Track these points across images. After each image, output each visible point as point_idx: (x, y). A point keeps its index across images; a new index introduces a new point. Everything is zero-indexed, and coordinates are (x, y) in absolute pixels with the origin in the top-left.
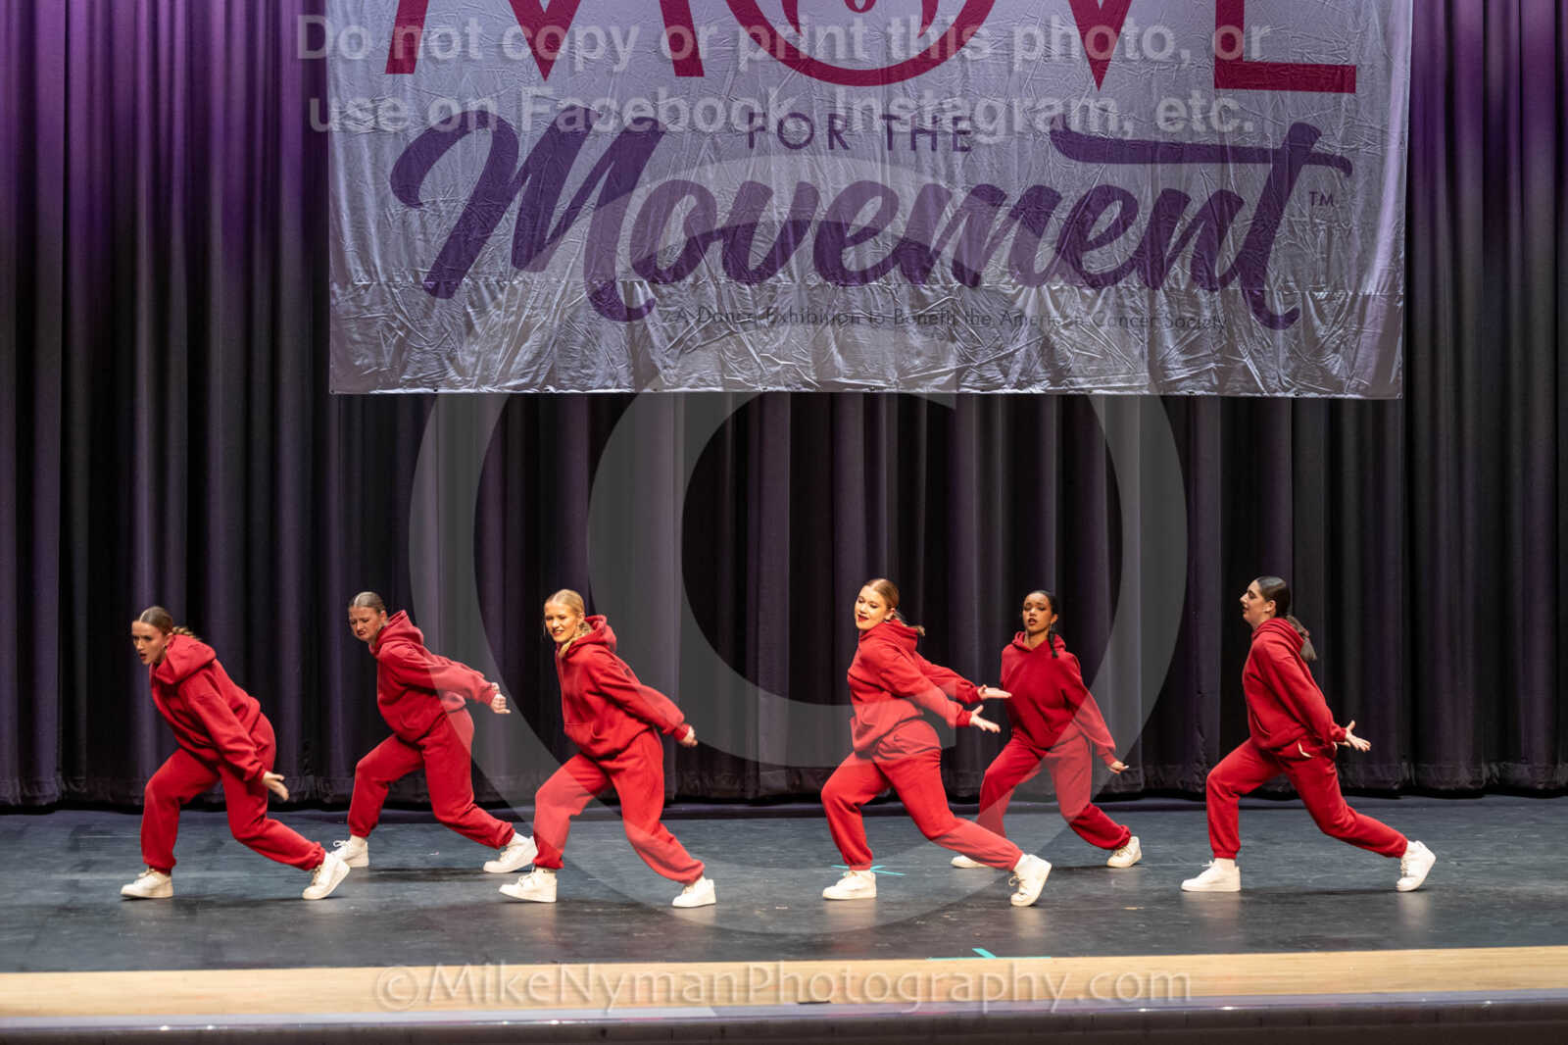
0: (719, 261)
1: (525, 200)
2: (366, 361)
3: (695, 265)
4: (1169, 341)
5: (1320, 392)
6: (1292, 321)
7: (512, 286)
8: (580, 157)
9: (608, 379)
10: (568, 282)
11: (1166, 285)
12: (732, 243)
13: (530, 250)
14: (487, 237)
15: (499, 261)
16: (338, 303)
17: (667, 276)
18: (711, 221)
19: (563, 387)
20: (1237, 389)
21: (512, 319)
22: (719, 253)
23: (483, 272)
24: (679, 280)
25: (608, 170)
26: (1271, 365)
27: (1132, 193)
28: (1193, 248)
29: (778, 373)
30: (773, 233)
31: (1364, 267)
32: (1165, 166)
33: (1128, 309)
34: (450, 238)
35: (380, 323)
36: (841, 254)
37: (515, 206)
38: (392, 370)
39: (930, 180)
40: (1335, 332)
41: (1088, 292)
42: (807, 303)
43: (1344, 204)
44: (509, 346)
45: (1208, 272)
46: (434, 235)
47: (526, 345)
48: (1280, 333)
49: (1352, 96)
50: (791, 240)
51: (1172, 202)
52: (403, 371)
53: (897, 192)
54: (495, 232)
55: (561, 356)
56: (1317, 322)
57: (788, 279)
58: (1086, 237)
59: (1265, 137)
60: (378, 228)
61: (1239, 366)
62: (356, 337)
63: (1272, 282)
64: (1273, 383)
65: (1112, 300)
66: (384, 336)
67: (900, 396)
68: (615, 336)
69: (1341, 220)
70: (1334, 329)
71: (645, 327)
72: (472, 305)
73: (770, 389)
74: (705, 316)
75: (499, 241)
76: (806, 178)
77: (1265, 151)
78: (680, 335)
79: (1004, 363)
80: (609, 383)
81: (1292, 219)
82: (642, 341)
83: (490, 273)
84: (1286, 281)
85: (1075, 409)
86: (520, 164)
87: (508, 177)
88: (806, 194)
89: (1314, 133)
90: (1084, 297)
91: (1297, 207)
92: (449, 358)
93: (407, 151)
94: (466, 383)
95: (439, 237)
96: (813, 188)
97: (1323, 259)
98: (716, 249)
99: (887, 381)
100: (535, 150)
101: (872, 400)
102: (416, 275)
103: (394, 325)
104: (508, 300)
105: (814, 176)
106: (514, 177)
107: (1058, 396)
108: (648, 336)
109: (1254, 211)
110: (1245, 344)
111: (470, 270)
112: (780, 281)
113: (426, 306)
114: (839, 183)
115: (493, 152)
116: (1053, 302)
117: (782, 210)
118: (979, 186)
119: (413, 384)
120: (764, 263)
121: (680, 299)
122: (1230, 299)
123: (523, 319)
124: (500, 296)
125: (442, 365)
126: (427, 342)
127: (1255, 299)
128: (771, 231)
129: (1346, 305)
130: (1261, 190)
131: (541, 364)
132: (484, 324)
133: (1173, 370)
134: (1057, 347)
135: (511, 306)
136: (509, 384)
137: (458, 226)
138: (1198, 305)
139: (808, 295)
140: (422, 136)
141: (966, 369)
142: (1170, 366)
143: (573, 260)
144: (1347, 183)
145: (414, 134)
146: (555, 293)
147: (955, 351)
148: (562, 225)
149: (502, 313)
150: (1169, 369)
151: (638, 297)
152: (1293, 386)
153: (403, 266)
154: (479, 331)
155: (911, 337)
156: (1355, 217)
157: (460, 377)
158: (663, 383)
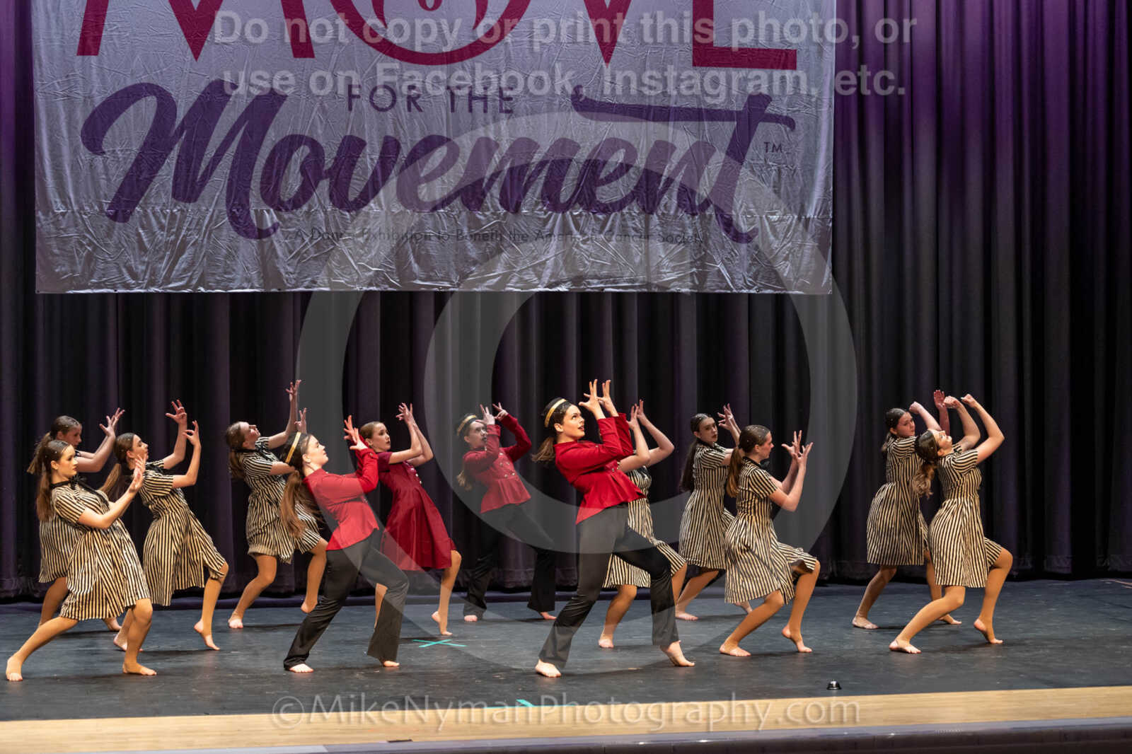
0: (326, 195)
1: (182, 150)
2: (64, 269)
3: (309, 198)
4: (661, 253)
5: (775, 289)
6: (753, 237)
7: (172, 213)
8: (223, 117)
9: (245, 282)
10: (214, 211)
11: (660, 213)
12: (336, 180)
13: (187, 189)
14: (154, 177)
15: (163, 195)
16: (42, 225)
17: (287, 205)
18: (321, 165)
19: (211, 288)
20: (711, 286)
21: (173, 237)
22: (327, 188)
23: (151, 203)
24: (297, 209)
25: (243, 128)
26: (738, 270)
27: (633, 142)
28: (679, 184)
29: (370, 277)
30: (366, 175)
31: (805, 196)
32: (657, 124)
33: (633, 231)
34: (127, 176)
35: (74, 240)
36: (416, 189)
37: (174, 154)
38: (83, 275)
39: (483, 135)
40: (785, 245)
41: (600, 217)
42: (392, 225)
43: (790, 151)
44: (170, 257)
45: (690, 200)
46: (113, 175)
47: (184, 256)
48: (744, 246)
49: (793, 71)
50: (380, 179)
51: (662, 150)
52: (91, 276)
53: (458, 143)
54: (160, 173)
55: (208, 265)
56: (772, 238)
57: (377, 208)
58: (599, 176)
59: (731, 102)
60: (72, 169)
61: (714, 270)
62: (56, 251)
63: (737, 208)
64: (740, 283)
65: (618, 222)
66: (77, 250)
67: (462, 293)
68: (249, 250)
69: (788, 162)
70: (785, 242)
71: (272, 243)
72: (143, 228)
73: (365, 289)
74: (316, 235)
75: (162, 180)
76: (390, 133)
77: (731, 112)
78: (298, 249)
79: (538, 269)
80: (245, 284)
81: (752, 162)
82: (270, 254)
83: (156, 204)
84: (747, 208)
85: (588, 301)
86: (178, 122)
87: (169, 131)
88: (390, 147)
89: (767, 99)
90: (597, 219)
91: (754, 152)
92: (125, 267)
93: (94, 112)
94: (138, 285)
95: (118, 176)
96: (396, 140)
97: (775, 192)
98: (325, 185)
99: (451, 282)
100: (190, 111)
102: (101, 206)
103: (84, 243)
104: (169, 224)
105: (399, 132)
106: (173, 132)
107: (577, 293)
108: (274, 250)
109: (723, 156)
110: (719, 255)
111: (141, 202)
112: (371, 209)
113: (109, 229)
114: (415, 137)
115: (157, 115)
116: (574, 223)
117: (373, 157)
118: (519, 139)
119: (98, 286)
120: (360, 196)
121: (298, 223)
122: (706, 221)
123: (181, 238)
124: (163, 221)
125: (120, 272)
126: (109, 255)
127: (726, 221)
128: (365, 173)
129: (793, 225)
130: (729, 141)
131: (194, 271)
132: (151, 242)
133: (665, 273)
134: (578, 257)
135: (172, 228)
136: (171, 286)
137: (133, 165)
138: (683, 226)
139: (393, 220)
140: (103, 104)
141: (510, 273)
142: (662, 271)
143: (218, 194)
144: (792, 135)
145: (98, 100)
146: (205, 217)
147: (502, 261)
148: (210, 168)
149: (165, 233)
150: (661, 273)
151: (266, 221)
152: (755, 285)
153: (90, 197)
154: (148, 246)
155: (469, 250)
156: (798, 161)
157: (134, 280)
158: (284, 285)
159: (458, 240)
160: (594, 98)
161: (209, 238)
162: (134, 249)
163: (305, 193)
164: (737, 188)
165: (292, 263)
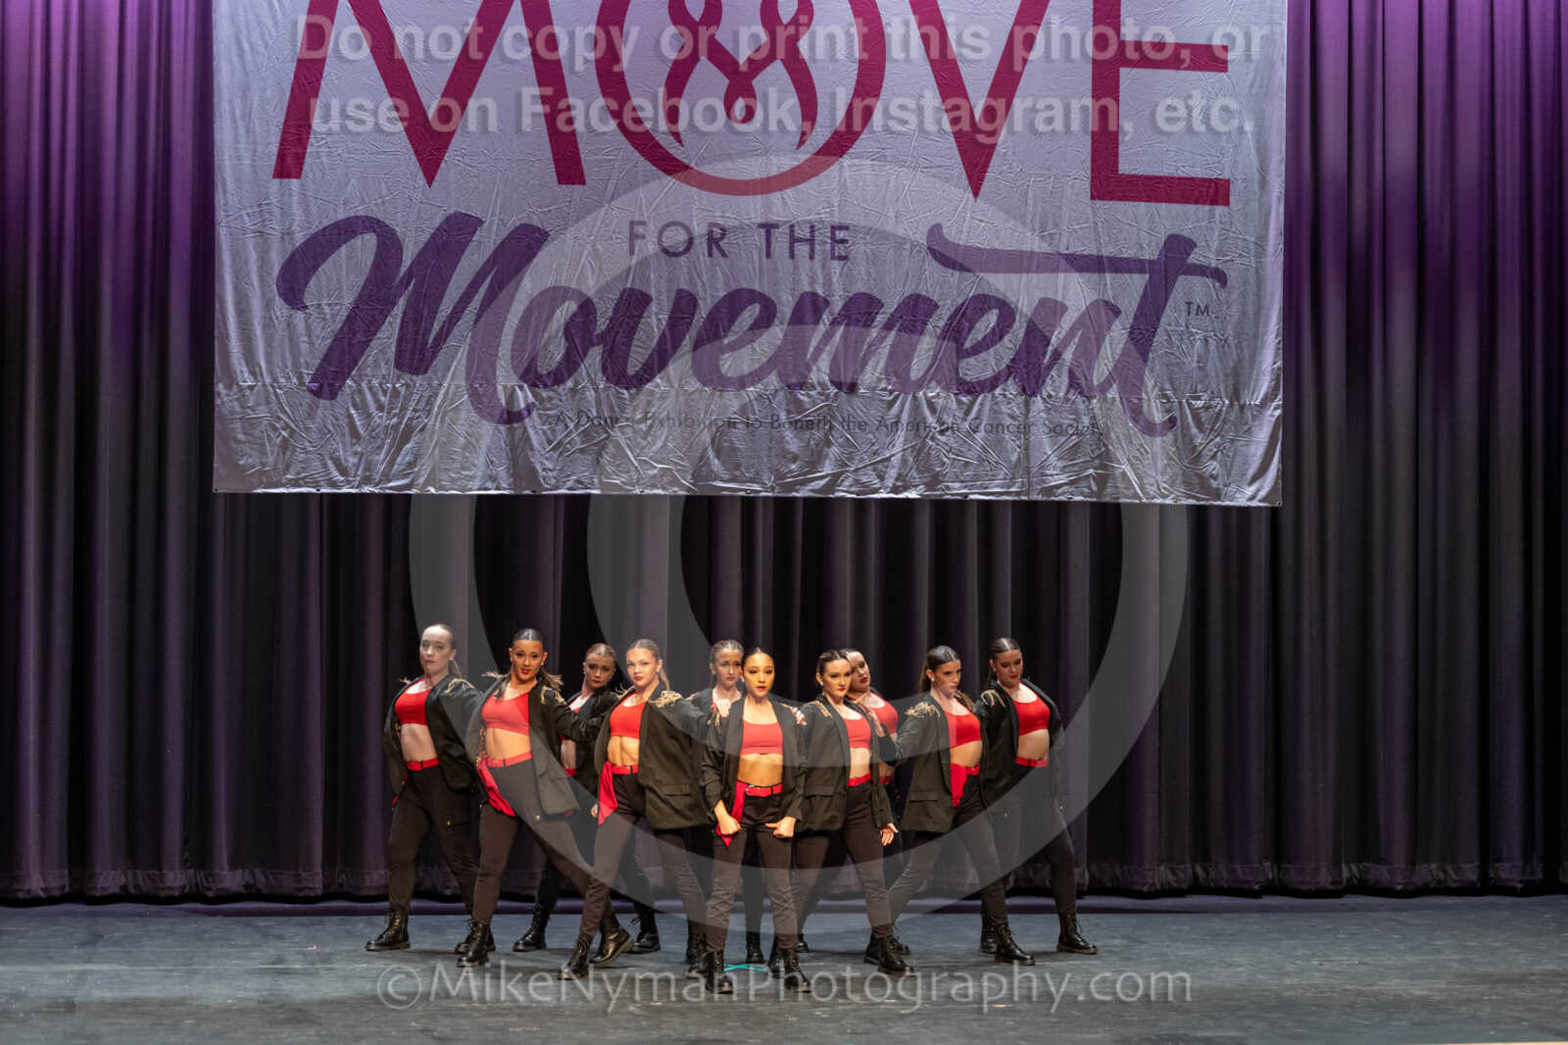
0: (598, 367)
1: (408, 303)
2: (250, 460)
3: (575, 370)
4: (1046, 448)
5: (1198, 499)
6: (1170, 428)
7: (396, 393)
8: (464, 262)
9: (489, 481)
10: (450, 386)
11: (1045, 394)
12: (612, 348)
13: (416, 356)
14: (371, 340)
15: (382, 364)
16: (223, 403)
17: (546, 379)
19: (443, 488)
20: (1112, 494)
21: (395, 420)
22: (599, 358)
23: (367, 375)
24: (559, 384)
25: (490, 278)
29: (655, 476)
30: (652, 341)
32: (1042, 275)
34: (336, 339)
35: (265, 423)
36: (718, 360)
37: (398, 310)
38: (275, 469)
39: (807, 289)
40: (1212, 440)
41: (964, 399)
43: (1219, 315)
44: (392, 444)
46: (318, 337)
47: (409, 446)
48: (1158, 440)
49: (1225, 208)
50: (669, 346)
52: (287, 468)
53: (773, 298)
54: (379, 335)
55: (441, 457)
56: (1194, 430)
57: (665, 384)
58: (963, 345)
59: (1141, 247)
60: (264, 329)
61: (1118, 472)
62: (241, 437)
63: (1149, 390)
64: (1152, 490)
65: (986, 409)
66: (268, 436)
67: (776, 500)
68: (495, 439)
69: (1217, 330)
70: (1212, 437)
71: (525, 428)
72: (356, 409)
73: (647, 492)
75: (382, 344)
76: (685, 287)
77: (1141, 261)
79: (880, 468)
80: (489, 484)
81: (1169, 328)
82: (522, 445)
83: (373, 376)
84: (1162, 389)
85: (947, 512)
86: (404, 269)
87: (392, 281)
88: (685, 304)
89: (1191, 245)
90: (959, 402)
91: (1172, 316)
92: (332, 458)
93: (293, 255)
94: (348, 482)
95: (324, 339)
97: (1200, 368)
98: (595, 355)
99: (763, 484)
100: (419, 255)
101: (749, 503)
102: (300, 377)
103: (279, 426)
104: (390, 402)
105: (696, 285)
106: (398, 280)
107: (931, 501)
108: (528, 439)
109: (1131, 320)
110: (1124, 452)
111: (353, 373)
112: (658, 386)
113: (310, 408)
114: (717, 291)
115: (377, 257)
116: (929, 407)
117: (661, 317)
118: (859, 294)
119: (295, 483)
120: (642, 369)
121: (559, 403)
122: (1108, 406)
123: (405, 420)
124: (382, 398)
125: (325, 466)
126: (311, 442)
127: (1133, 407)
128: (649, 337)
129: (1223, 413)
130: (1138, 300)
132: (366, 426)
133: (1052, 475)
134: (933, 453)
135: (393, 409)
136: (390, 484)
137: (342, 328)
138: (1076, 412)
139: (686, 400)
140: (308, 240)
141: (842, 473)
142: (1048, 472)
144: (1223, 294)
145: (300, 238)
146: (437, 395)
147: (831, 456)
148: (445, 329)
149: (385, 415)
150: (1046, 475)
152: (1171, 493)
153: (288, 368)
154: (361, 431)
155: (788, 442)
156: (1230, 327)
157: (342, 475)
158: (541, 485)
160: (957, 241)
161: (443, 421)
162: (343, 435)
164: (1149, 363)
165: (551, 456)
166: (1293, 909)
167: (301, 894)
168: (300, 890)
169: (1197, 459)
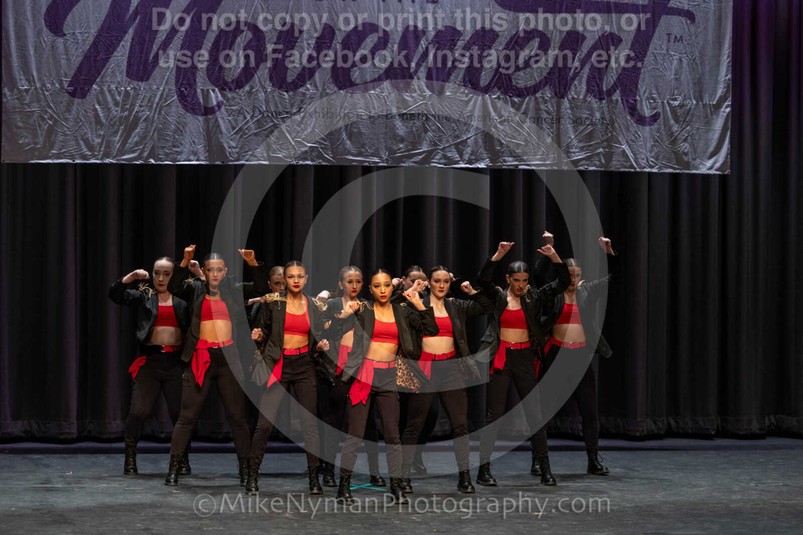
0: (267, 77)
1: (136, 33)
2: (26, 141)
3: (251, 78)
4: (571, 134)
5: (675, 169)
6: (656, 121)
7: (126, 91)
9: (192, 155)
10: (164, 90)
11: (570, 97)
13: (140, 69)
14: (110, 58)
15: (118, 74)
16: (8, 101)
17: (231, 85)
18: (262, 49)
19: (161, 160)
20: (616, 165)
21: (126, 113)
22: (267, 71)
23: (106, 82)
24: (239, 89)
26: (641, 150)
27: (546, 33)
28: (588, 70)
29: (306, 152)
33: (545, 113)
34: (85, 57)
35: (36, 115)
37: (128, 37)
38: (44, 147)
40: (684, 129)
41: (516, 100)
43: (690, 42)
44: (124, 131)
45: (598, 86)
46: (73, 55)
47: (136, 131)
48: (647, 128)
51: (573, 39)
52: (52, 148)
54: (115, 54)
55: (159, 139)
56: (672, 122)
57: (313, 89)
60: (35, 50)
61: (619, 150)
62: (20, 124)
63: (641, 94)
64: (643, 163)
65: (532, 105)
66: (39, 124)
68: (196, 126)
69: (688, 53)
70: (684, 126)
71: (217, 120)
72: (100, 105)
73: (301, 162)
74: (257, 113)
75: (117, 60)
77: (637, 6)
78: (240, 126)
79: (460, 147)
80: (192, 157)
81: (655, 51)
82: (214, 130)
83: (111, 82)
84: (651, 93)
86: (132, 8)
87: (124, 17)
88: (326, 33)
90: (513, 102)
91: (658, 43)
92: (83, 139)
94: (94, 156)
95: (77, 57)
96: (332, 27)
97: (676, 79)
99: (381, 158)
102: (61, 83)
103: (46, 117)
104: (123, 100)
106: (128, 17)
107: (494, 170)
108: (219, 126)
109: (630, 46)
110: (624, 137)
111: (98, 80)
112: (308, 90)
113: (68, 103)
117: (310, 42)
119: (58, 157)
120: (297, 78)
121: (240, 101)
122: (613, 105)
123: (133, 114)
124: (118, 98)
125: (78, 144)
126: (68, 128)
127: (630, 105)
129: (692, 110)
130: (635, 32)
131: (145, 144)
132: (107, 117)
133: (574, 153)
135: (126, 105)
136: (125, 157)
137: (89, 49)
138: (591, 109)
141: (434, 150)
142: (571, 150)
143: (168, 74)
144: (693, 28)
146: (156, 96)
147: (427, 138)
148: (161, 49)
149: (119, 109)
150: (571, 153)
151: (211, 99)
152: (657, 165)
153: (52, 77)
154: (104, 121)
155: (397, 129)
156: (696, 51)
157: (90, 152)
158: (228, 158)
159: (387, 119)
161: (160, 113)
162: (91, 123)
163: (248, 74)
164: (641, 76)
165: (235, 138)
166: (739, 448)
167: (62, 437)
168: (62, 434)
169: (674, 142)
